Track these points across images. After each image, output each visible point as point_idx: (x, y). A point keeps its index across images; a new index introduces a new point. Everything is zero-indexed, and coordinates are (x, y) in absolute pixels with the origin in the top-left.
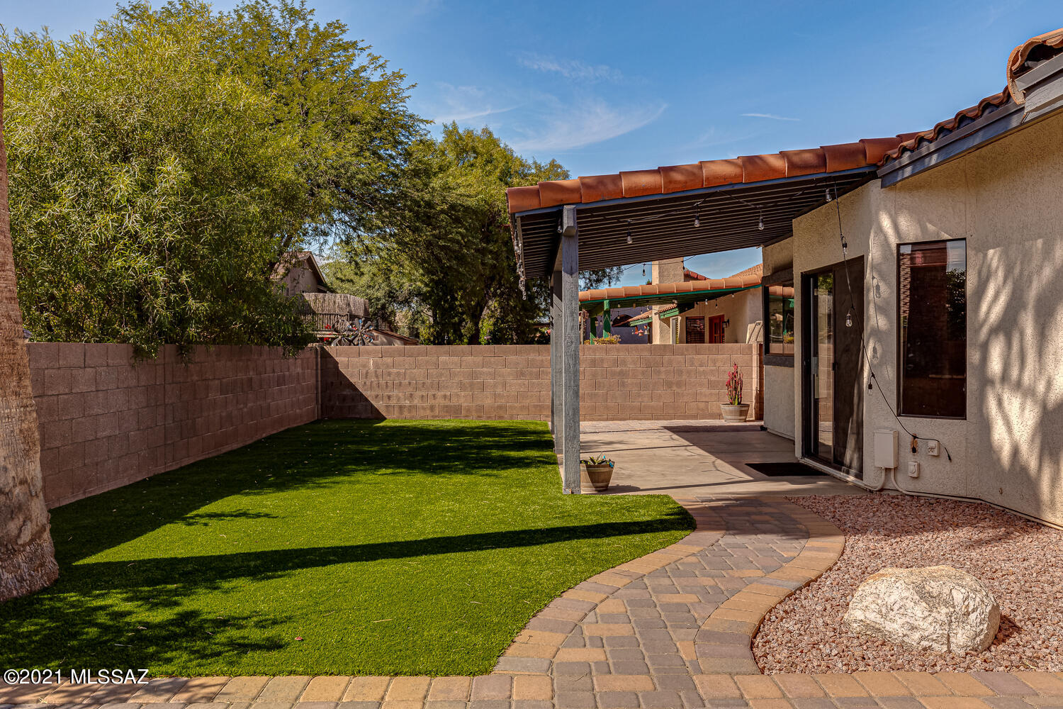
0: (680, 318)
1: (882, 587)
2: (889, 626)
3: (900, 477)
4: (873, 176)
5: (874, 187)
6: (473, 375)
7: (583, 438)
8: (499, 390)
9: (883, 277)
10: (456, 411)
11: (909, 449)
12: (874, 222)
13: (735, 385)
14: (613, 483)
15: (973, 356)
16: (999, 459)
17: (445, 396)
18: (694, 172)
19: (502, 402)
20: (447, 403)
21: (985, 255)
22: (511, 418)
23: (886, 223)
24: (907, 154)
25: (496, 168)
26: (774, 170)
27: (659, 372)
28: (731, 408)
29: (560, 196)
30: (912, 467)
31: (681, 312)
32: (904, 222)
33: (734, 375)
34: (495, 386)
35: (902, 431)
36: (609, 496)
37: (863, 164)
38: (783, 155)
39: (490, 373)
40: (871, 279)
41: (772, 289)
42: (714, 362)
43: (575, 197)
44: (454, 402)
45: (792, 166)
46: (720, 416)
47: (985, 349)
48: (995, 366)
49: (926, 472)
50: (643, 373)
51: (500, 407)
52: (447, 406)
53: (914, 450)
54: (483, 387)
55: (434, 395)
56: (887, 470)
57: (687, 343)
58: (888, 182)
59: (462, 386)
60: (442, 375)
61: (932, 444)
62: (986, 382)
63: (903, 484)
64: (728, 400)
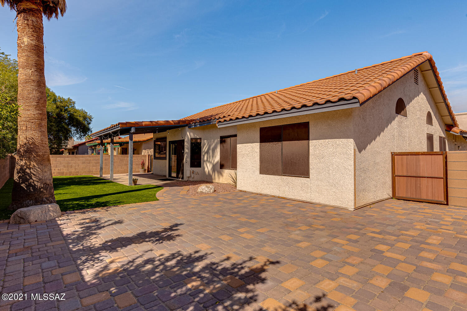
0: (120, 148)
1: (202, 187)
2: (203, 191)
3: (191, 178)
4: (187, 126)
5: (187, 128)
6: (68, 163)
7: (114, 177)
8: (77, 167)
9: (188, 143)
10: (63, 173)
11: (192, 173)
12: (186, 134)
13: (143, 164)
14: (137, 184)
15: (202, 157)
16: (206, 174)
17: (58, 169)
18: (157, 122)
19: (77, 171)
20: (59, 171)
21: (204, 141)
22: (80, 175)
23: (188, 133)
24: (193, 124)
25: (51, 99)
26: (171, 123)
27: (123, 162)
28: (142, 170)
29: (131, 125)
30: (193, 176)
31: (120, 146)
32: (192, 134)
33: (143, 162)
34: (75, 166)
35: (191, 170)
36: (136, 186)
37: (186, 124)
38: (172, 121)
39: (74, 163)
40: (186, 144)
41: (156, 143)
42: (137, 159)
43: (134, 126)
44: (62, 171)
45: (174, 123)
46: (139, 172)
47: (204, 156)
48: (205, 158)
49: (195, 177)
50: (119, 162)
51: (77, 172)
52: (59, 172)
53: (193, 173)
54: (71, 167)
55: (55, 169)
56: (189, 177)
57: (122, 154)
58: (190, 127)
59: (64, 166)
60: (58, 163)
61: (196, 172)
62: (204, 161)
63: (191, 179)
64: (141, 168)
